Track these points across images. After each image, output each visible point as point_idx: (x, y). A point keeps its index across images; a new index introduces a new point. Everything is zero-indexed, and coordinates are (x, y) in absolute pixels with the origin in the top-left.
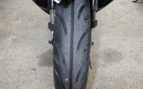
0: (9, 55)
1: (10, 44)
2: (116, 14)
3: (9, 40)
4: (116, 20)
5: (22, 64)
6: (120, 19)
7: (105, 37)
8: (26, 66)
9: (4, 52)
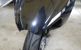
0: (12, 39)
1: (15, 34)
2: (73, 29)
3: (15, 32)
4: (72, 33)
5: (16, 45)
6: (74, 33)
7: (61, 42)
8: (18, 47)
9: (11, 37)
